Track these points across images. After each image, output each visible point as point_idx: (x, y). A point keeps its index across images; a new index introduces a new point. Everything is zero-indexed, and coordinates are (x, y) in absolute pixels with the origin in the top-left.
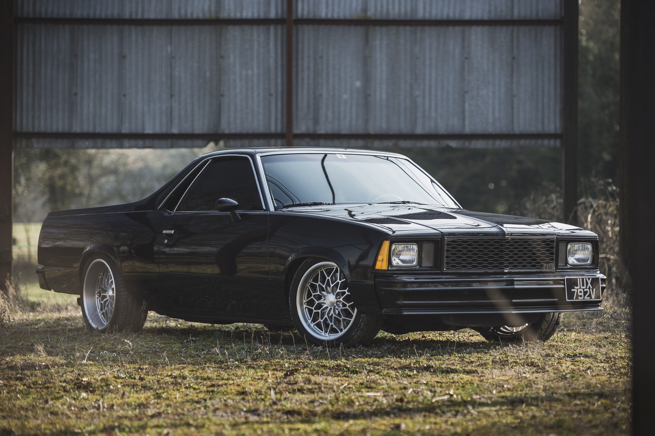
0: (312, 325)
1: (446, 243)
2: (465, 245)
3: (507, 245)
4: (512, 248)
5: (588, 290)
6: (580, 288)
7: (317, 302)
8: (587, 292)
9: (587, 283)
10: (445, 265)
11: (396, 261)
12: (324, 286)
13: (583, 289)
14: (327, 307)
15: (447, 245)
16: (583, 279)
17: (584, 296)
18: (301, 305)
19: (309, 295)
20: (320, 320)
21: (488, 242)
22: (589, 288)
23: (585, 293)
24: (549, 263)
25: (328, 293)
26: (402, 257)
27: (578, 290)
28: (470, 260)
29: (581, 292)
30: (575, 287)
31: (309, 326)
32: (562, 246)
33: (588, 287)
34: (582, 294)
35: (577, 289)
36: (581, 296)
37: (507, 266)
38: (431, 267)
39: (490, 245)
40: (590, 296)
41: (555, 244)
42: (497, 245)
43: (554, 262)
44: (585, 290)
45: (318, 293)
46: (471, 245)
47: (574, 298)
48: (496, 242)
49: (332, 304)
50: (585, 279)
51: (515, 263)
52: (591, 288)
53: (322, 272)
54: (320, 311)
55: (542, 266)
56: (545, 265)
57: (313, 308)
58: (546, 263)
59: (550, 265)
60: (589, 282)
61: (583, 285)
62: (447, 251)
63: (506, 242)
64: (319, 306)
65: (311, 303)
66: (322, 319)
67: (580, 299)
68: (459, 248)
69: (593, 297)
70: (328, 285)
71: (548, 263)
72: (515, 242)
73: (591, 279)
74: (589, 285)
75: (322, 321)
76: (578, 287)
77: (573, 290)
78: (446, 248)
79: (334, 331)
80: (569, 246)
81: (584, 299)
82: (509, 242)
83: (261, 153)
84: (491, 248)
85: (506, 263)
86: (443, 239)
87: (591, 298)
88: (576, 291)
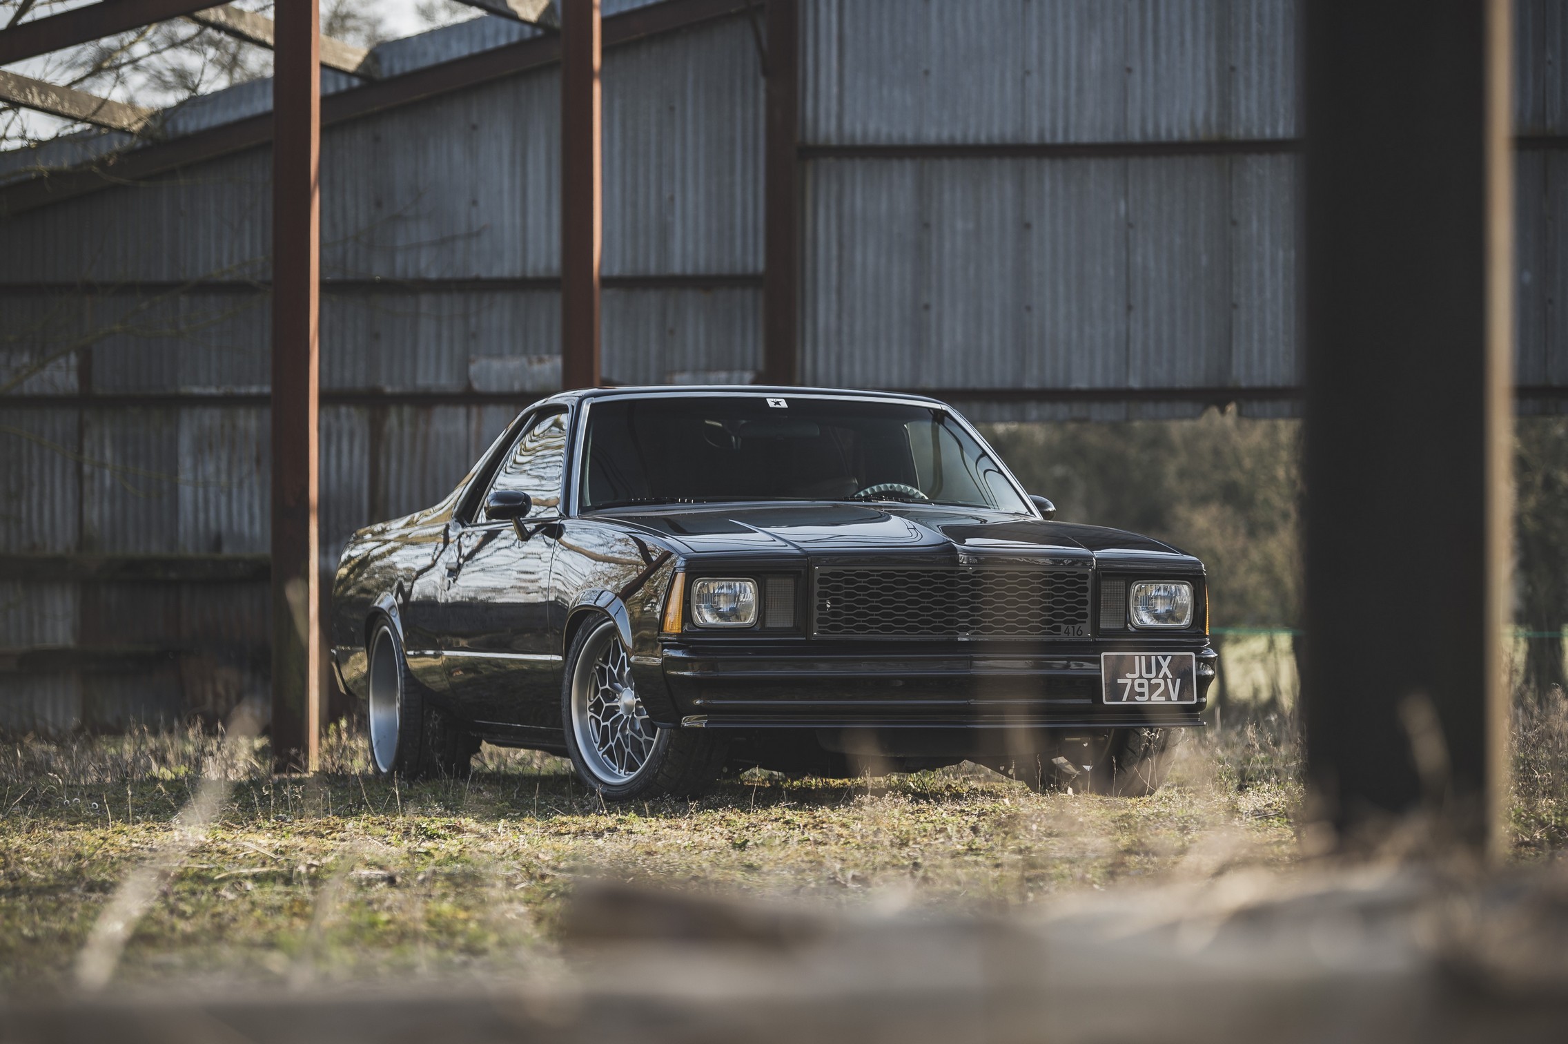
0: (600, 754)
1: (817, 577)
2: (862, 582)
3: (965, 584)
4: (975, 590)
5: (1162, 682)
6: (1141, 677)
7: (607, 706)
8: (1158, 685)
9: (1159, 667)
10: (816, 625)
11: (703, 616)
13: (1149, 680)
14: (621, 716)
15: (820, 581)
16: (1149, 658)
17: (1151, 694)
18: (582, 710)
20: (610, 743)
21: (918, 576)
22: (1165, 678)
23: (1153, 688)
24: (1076, 622)
26: (716, 608)
28: (875, 615)
29: (1141, 685)
30: (1128, 675)
31: (594, 757)
32: (1107, 587)
33: (1161, 675)
34: (1146, 690)
35: (1133, 680)
36: (1142, 694)
37: (966, 629)
38: (788, 629)
39: (924, 583)
40: (1166, 693)
41: (1089, 583)
42: (939, 583)
43: (1088, 620)
44: (1153, 682)
46: (878, 582)
47: (1125, 698)
48: (935, 577)
49: (628, 708)
50: (1153, 659)
51: (987, 622)
52: (1170, 676)
54: (610, 723)
55: (1058, 629)
56: (1063, 627)
57: (600, 718)
58: (1065, 622)
59: (1077, 627)
60: (1165, 664)
61: (1149, 671)
62: (820, 594)
63: (963, 577)
64: (612, 711)
65: (597, 707)
66: (613, 740)
67: (1140, 700)
68: (849, 589)
69: (1175, 696)
70: (623, 668)
71: (1074, 622)
72: (984, 577)
73: (1169, 658)
74: (1165, 670)
75: (613, 744)
76: (1137, 675)
77: (1120, 681)
78: (817, 587)
80: (1135, 589)
81: (1149, 700)
82: (970, 577)
85: (964, 622)
86: (809, 568)
87: (1169, 699)
88: (1129, 682)
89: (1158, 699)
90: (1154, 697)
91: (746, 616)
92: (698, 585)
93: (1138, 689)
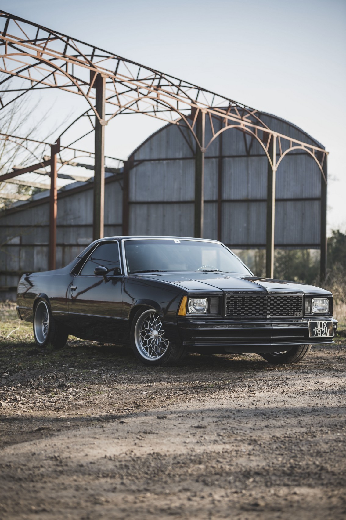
0: (142, 348)
1: (226, 298)
2: (239, 299)
3: (269, 300)
4: (272, 302)
5: (324, 330)
7: (147, 334)
10: (226, 313)
11: (192, 310)
12: (152, 325)
13: (321, 329)
14: (152, 339)
16: (321, 323)
18: (138, 335)
19: (143, 329)
21: (256, 298)
23: (322, 332)
24: (299, 312)
25: (154, 329)
26: (196, 308)
28: (243, 310)
29: (319, 331)
30: (316, 328)
32: (307, 301)
33: (324, 328)
34: (320, 333)
37: (269, 314)
38: (217, 314)
39: (257, 300)
41: (302, 299)
42: (262, 300)
43: (302, 311)
45: (148, 328)
46: (244, 300)
47: (315, 335)
48: (261, 298)
49: (156, 337)
51: (275, 312)
52: (327, 328)
53: (152, 315)
54: (147, 340)
55: (294, 314)
56: (295, 313)
57: (144, 337)
58: (296, 312)
59: (299, 313)
61: (321, 327)
62: (227, 303)
63: (268, 298)
64: (148, 337)
65: (143, 334)
66: (148, 346)
67: (319, 336)
68: (236, 301)
69: (328, 334)
70: (154, 324)
72: (274, 298)
73: (326, 323)
74: (325, 326)
76: (318, 328)
77: (314, 330)
78: (226, 301)
79: (154, 355)
80: (313, 301)
81: (321, 336)
82: (270, 298)
83: (125, 238)
84: (258, 302)
85: (268, 312)
86: (224, 295)
87: (326, 335)
88: (316, 330)
89: (324, 336)
90: (323, 335)
91: (203, 310)
92: (190, 300)
93: (318, 333)
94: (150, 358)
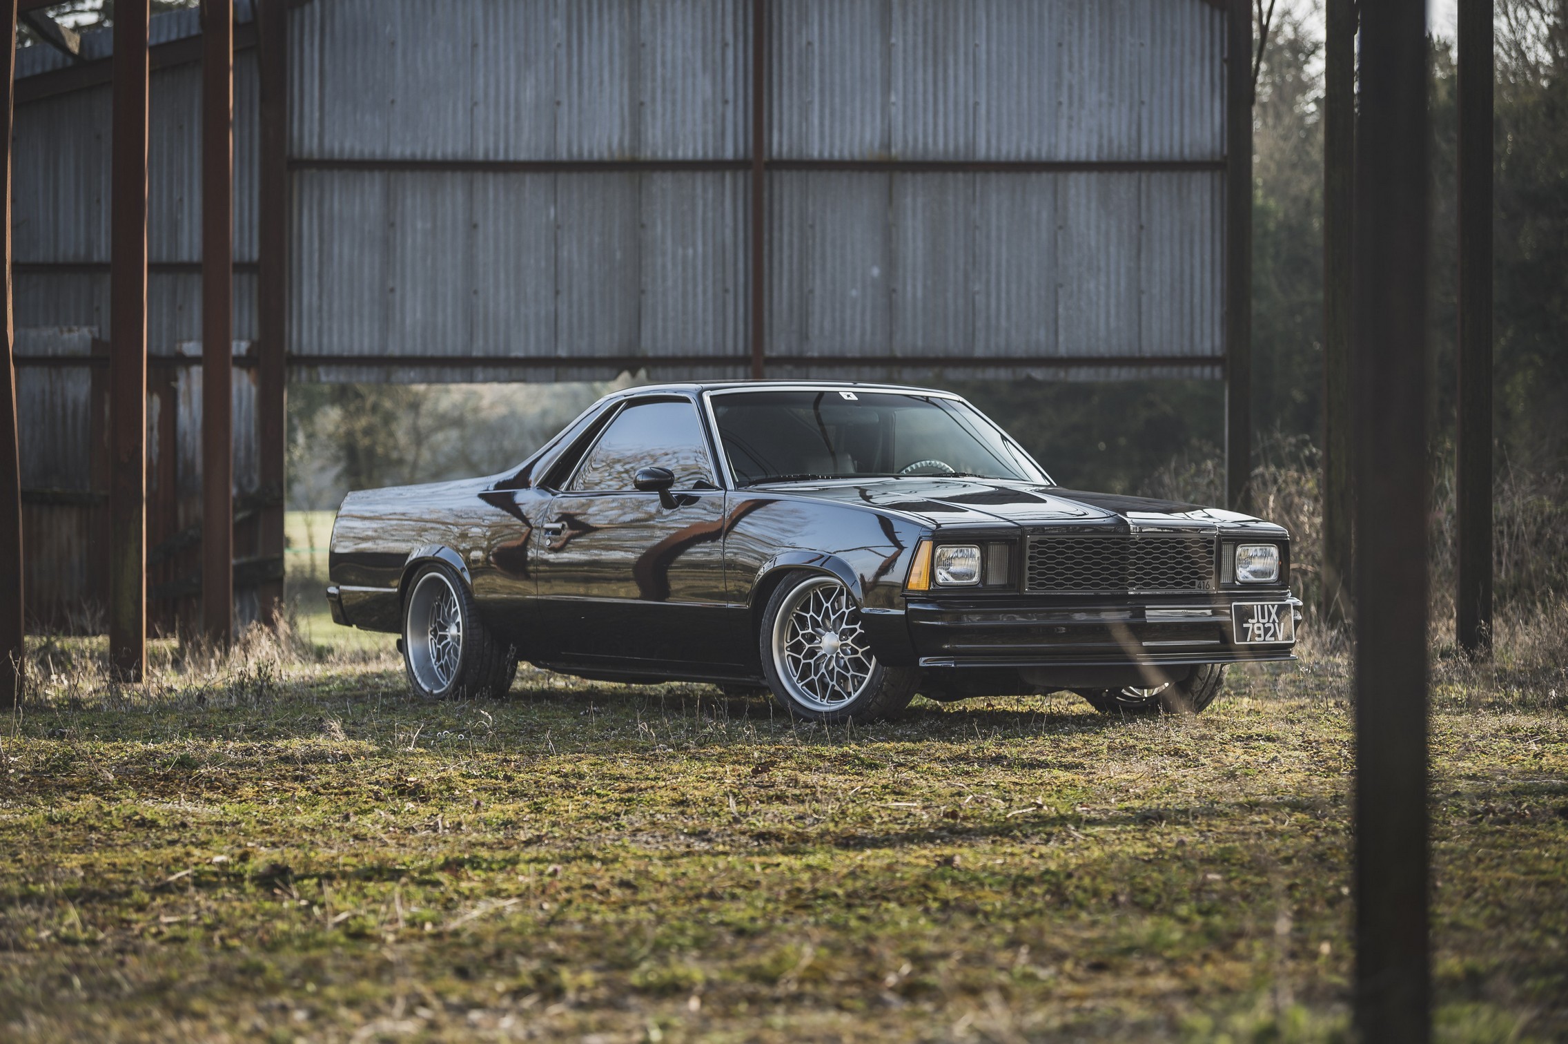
0: (799, 686)
1: (1028, 544)
2: (1061, 548)
3: (1133, 549)
4: (1141, 553)
5: (1271, 625)
6: (1258, 622)
7: (808, 646)
8: (1269, 628)
9: (1270, 613)
10: (1027, 583)
11: (942, 576)
12: (820, 619)
13: (1264, 624)
14: (825, 655)
15: (1031, 547)
16: (1262, 607)
17: (1265, 635)
18: (781, 650)
19: (794, 634)
21: (1101, 543)
22: (1274, 622)
23: (1267, 630)
25: (828, 630)
26: (952, 569)
27: (1253, 625)
28: (1069, 574)
29: (1259, 629)
30: (1250, 621)
32: (1227, 549)
33: (1271, 621)
34: (1262, 632)
36: (1259, 636)
37: (1133, 585)
38: (1003, 586)
39: (1105, 548)
40: (1274, 635)
41: (1214, 546)
42: (1115, 549)
43: (1214, 576)
44: (1267, 625)
45: (810, 630)
46: (1071, 548)
47: (1248, 640)
48: (1113, 544)
49: (834, 649)
50: (1266, 606)
51: (1147, 579)
52: (1277, 621)
53: (816, 595)
54: (812, 661)
55: (1193, 584)
56: (1197, 582)
57: (801, 657)
58: (1199, 578)
59: (1206, 582)
60: (1273, 611)
61: (1263, 617)
62: (1031, 558)
63: (1133, 544)
64: (812, 653)
65: (797, 647)
66: (815, 675)
67: (1258, 641)
68: (1051, 553)
69: (1280, 636)
70: (827, 616)
71: (1204, 578)
72: (1147, 543)
73: (1276, 607)
74: (1274, 616)
75: (816, 678)
76: (1255, 621)
77: (1245, 625)
78: (1028, 552)
79: (836, 696)
80: (1239, 550)
81: (1264, 640)
82: (1136, 543)
83: (712, 389)
84: (1106, 553)
85: (1131, 579)
86: (1022, 538)
87: (1277, 639)
88: (1251, 626)
89: (1270, 640)
90: (1268, 638)
91: (971, 576)
92: (939, 551)
93: (1257, 632)
94: (826, 706)
